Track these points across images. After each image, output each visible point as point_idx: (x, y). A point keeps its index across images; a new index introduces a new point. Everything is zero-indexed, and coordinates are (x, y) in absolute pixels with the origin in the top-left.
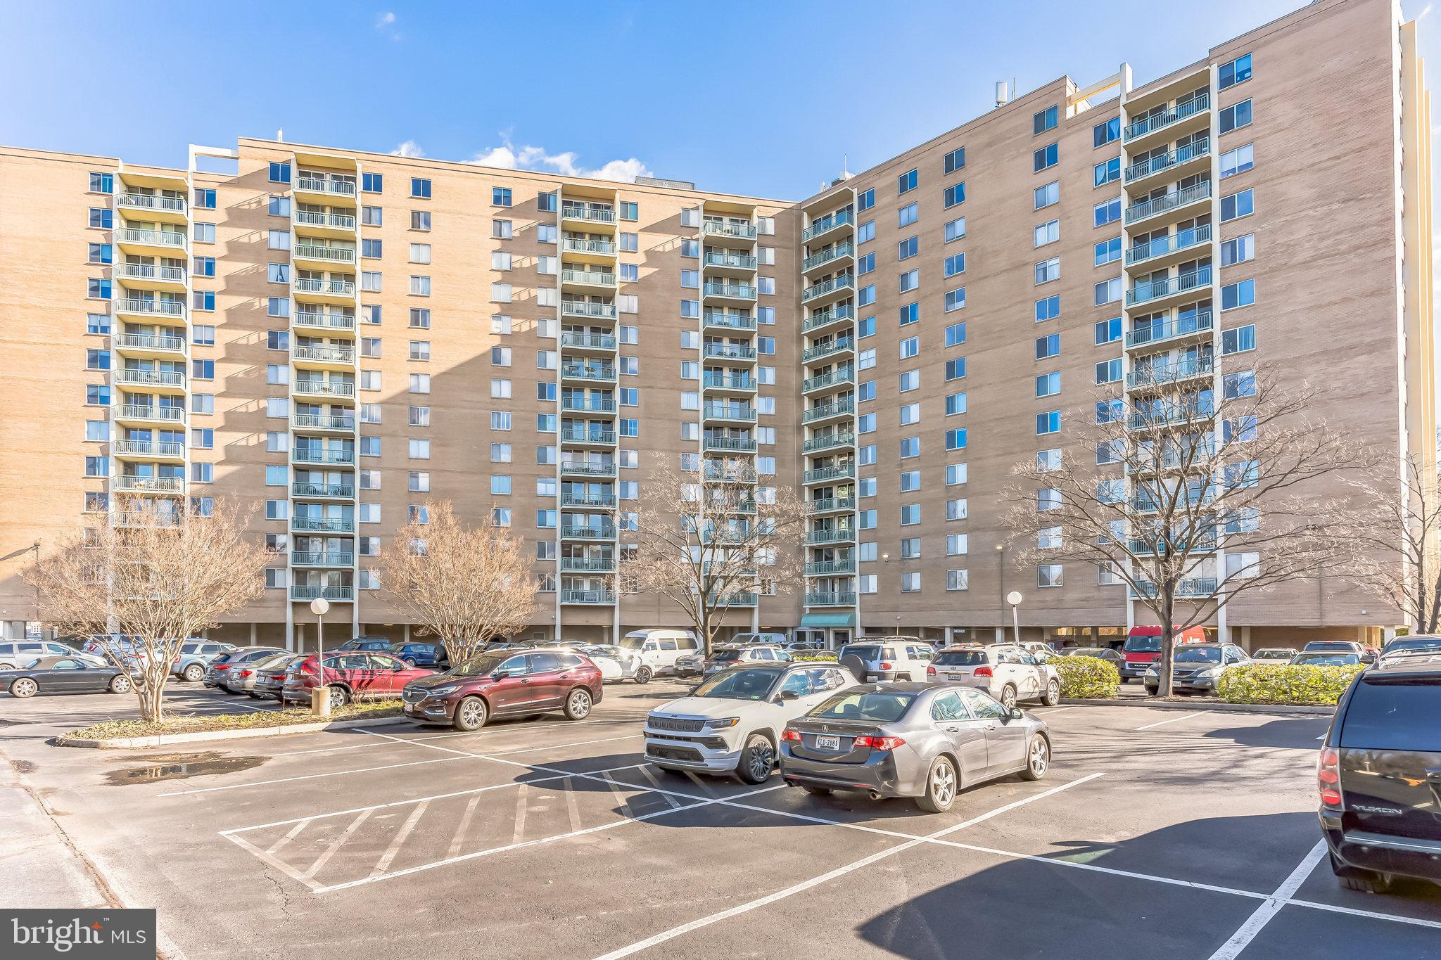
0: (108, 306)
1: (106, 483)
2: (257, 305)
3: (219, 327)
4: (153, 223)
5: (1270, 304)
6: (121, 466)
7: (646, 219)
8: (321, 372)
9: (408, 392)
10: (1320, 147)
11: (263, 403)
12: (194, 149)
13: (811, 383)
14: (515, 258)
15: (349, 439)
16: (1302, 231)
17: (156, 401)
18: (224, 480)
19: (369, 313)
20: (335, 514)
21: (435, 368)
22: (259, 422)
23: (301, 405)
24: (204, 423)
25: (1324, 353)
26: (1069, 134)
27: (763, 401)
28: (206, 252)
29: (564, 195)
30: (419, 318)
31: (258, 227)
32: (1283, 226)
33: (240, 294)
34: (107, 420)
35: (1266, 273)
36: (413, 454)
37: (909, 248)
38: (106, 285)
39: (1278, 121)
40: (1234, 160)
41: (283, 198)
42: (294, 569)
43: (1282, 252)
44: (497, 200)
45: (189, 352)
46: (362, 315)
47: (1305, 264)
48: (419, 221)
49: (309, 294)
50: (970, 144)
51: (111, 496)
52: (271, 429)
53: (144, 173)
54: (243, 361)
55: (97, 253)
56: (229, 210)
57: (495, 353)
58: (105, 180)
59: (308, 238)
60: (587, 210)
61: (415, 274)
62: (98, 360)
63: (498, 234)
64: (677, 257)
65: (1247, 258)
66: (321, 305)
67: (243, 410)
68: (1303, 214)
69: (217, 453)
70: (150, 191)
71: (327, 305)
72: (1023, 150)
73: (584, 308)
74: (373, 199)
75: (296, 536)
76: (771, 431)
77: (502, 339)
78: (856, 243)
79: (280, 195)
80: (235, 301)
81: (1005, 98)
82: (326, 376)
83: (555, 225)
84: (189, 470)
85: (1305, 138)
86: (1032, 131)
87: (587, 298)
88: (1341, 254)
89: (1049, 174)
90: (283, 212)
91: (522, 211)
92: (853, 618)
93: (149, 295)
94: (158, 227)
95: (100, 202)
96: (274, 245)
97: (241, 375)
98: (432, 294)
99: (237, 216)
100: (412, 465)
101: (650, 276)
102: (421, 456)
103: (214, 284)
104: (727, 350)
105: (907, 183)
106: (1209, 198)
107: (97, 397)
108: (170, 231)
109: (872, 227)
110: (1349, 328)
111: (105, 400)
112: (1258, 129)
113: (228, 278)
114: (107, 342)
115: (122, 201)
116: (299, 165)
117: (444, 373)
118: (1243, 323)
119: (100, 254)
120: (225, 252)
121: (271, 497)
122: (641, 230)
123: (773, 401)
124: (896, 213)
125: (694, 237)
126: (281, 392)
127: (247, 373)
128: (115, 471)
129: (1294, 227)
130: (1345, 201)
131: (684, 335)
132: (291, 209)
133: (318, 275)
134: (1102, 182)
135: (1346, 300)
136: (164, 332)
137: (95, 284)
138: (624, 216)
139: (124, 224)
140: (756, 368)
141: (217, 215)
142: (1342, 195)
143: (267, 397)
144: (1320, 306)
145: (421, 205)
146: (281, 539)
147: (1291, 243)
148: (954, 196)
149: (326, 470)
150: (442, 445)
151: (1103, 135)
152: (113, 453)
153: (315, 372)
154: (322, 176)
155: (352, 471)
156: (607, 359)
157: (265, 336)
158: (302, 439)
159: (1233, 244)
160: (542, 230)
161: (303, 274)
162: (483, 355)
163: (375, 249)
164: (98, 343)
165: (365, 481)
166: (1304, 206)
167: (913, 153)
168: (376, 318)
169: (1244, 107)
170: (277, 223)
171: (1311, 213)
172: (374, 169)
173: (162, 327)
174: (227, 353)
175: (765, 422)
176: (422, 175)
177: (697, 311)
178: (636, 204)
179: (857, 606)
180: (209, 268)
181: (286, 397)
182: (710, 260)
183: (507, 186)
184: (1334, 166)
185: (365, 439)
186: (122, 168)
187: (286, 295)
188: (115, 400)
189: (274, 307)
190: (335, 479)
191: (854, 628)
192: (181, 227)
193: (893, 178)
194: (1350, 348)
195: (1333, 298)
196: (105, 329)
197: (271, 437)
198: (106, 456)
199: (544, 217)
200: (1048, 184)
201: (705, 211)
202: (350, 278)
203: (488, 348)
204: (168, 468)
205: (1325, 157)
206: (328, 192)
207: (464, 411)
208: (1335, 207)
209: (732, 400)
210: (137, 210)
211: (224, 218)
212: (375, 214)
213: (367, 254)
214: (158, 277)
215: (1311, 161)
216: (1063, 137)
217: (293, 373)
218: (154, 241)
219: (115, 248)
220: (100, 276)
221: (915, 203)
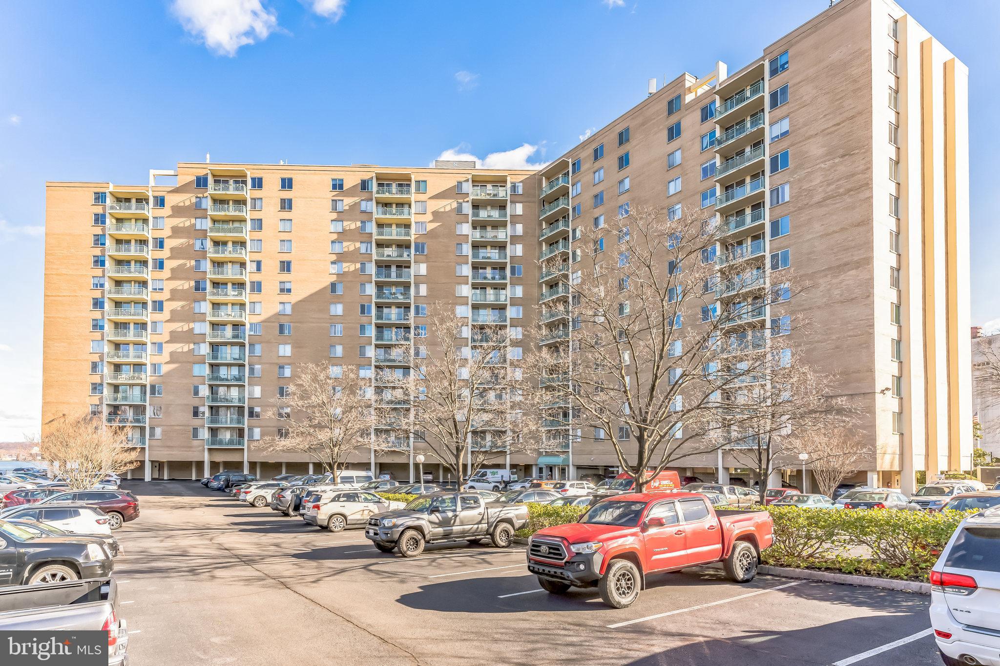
0: (104, 271)
1: (102, 377)
2: (188, 265)
3: (167, 279)
4: (130, 219)
5: (798, 233)
6: (112, 367)
7: (432, 190)
8: (226, 304)
9: (278, 314)
10: (828, 117)
11: (192, 325)
12: (152, 172)
13: (548, 294)
14: (345, 223)
15: (242, 345)
16: (818, 179)
17: (132, 326)
18: (169, 374)
19: (254, 265)
20: (234, 393)
21: (294, 297)
22: (190, 337)
23: (214, 325)
24: (157, 339)
25: (830, 269)
26: (688, 114)
27: (514, 309)
28: (159, 234)
29: (377, 179)
30: (286, 266)
31: (189, 217)
32: (806, 176)
33: (179, 259)
34: (103, 339)
35: (796, 211)
36: (281, 353)
37: (598, 199)
38: (102, 259)
39: (804, 98)
40: (778, 130)
41: (203, 197)
42: (209, 428)
43: (805, 195)
44: (334, 187)
45: (149, 296)
46: (250, 267)
47: (819, 204)
48: (286, 205)
49: (220, 256)
50: (632, 124)
51: (105, 385)
52: (196, 341)
53: (124, 190)
54: (180, 300)
55: (98, 240)
56: (173, 208)
57: (333, 286)
58: (102, 196)
59: (219, 221)
60: (394, 188)
61: (283, 238)
62: (98, 304)
63: (334, 209)
64: (453, 214)
65: (786, 201)
66: (227, 262)
67: (180, 330)
68: (818, 166)
69: (166, 356)
70: (128, 200)
71: (230, 262)
72: (661, 127)
73: (391, 253)
74: (257, 194)
75: (211, 408)
76: (520, 329)
77: (337, 277)
78: (570, 197)
79: (201, 195)
80: (175, 263)
81: (653, 90)
82: (230, 306)
83: (371, 200)
84: (149, 368)
85: (819, 111)
86: (666, 113)
87: (394, 246)
88: (841, 195)
89: (676, 143)
90: (204, 206)
91: (351, 192)
92: (568, 459)
93: (128, 262)
94: (133, 221)
95: (99, 210)
96: (198, 227)
97: (179, 309)
98: (293, 251)
99: (178, 211)
100: (281, 361)
101: (436, 228)
102: (287, 355)
103: (164, 254)
104: (489, 276)
105: (597, 154)
106: (763, 158)
107: (97, 326)
108: (140, 223)
109: (579, 185)
110: (844, 250)
111: (102, 327)
112: (793, 105)
113: (172, 249)
114: (103, 293)
115: (112, 208)
116: (214, 176)
117: (300, 301)
118: (783, 248)
119: (99, 240)
120: (170, 234)
121: (196, 383)
122: (429, 198)
123: (521, 308)
124: (592, 174)
125: (466, 200)
126: (201, 318)
127: (183, 307)
128: (107, 370)
129: (812, 176)
130: (843, 156)
131: (458, 267)
132: (208, 204)
133: (225, 243)
134: (706, 147)
135: (843, 229)
136: (137, 285)
137: (96, 259)
138: (418, 189)
139: (114, 221)
140: (509, 286)
141: (167, 211)
142: (841, 152)
143: (194, 321)
144: (827, 235)
145: (286, 195)
146: (201, 409)
147: (811, 188)
148: (623, 161)
149: (229, 365)
150: (300, 347)
151: (707, 113)
152: (106, 359)
153: (223, 304)
154: (227, 182)
155: (244, 365)
156: (407, 286)
157: (193, 283)
158: (214, 346)
159: (778, 189)
160: (363, 204)
161: (216, 243)
162: (325, 288)
163: (258, 224)
164: (97, 294)
165: (252, 370)
166: (818, 161)
167: (600, 133)
168: (259, 269)
169: (784, 90)
170: (199, 213)
171: (823, 166)
172: (257, 175)
173: (135, 282)
174: (171, 295)
175: (515, 323)
176: (287, 175)
177: (467, 249)
178: (425, 181)
179: (570, 450)
180: (160, 243)
181: (204, 321)
182: (478, 215)
183: (340, 177)
184: (835, 131)
185: (252, 345)
186: (111, 188)
187: (205, 258)
188: (108, 328)
189: (198, 266)
190: (235, 371)
191: (568, 466)
192: (145, 221)
193: (590, 151)
194: (846, 264)
195: (835, 229)
196: (102, 285)
197: (196, 346)
198: (102, 360)
199: (365, 195)
200: (676, 151)
201: (473, 181)
202: (243, 244)
203: (328, 283)
204: (138, 367)
205: (831, 124)
206: (232, 191)
207: (312, 325)
208: (837, 161)
209: (493, 309)
210: (121, 212)
211: (170, 213)
212: (258, 203)
213: (253, 229)
214: (133, 252)
215: (823, 127)
216: (683, 117)
217: (210, 306)
218: (130, 230)
219: (107, 236)
220: (100, 254)
221: (602, 168)
